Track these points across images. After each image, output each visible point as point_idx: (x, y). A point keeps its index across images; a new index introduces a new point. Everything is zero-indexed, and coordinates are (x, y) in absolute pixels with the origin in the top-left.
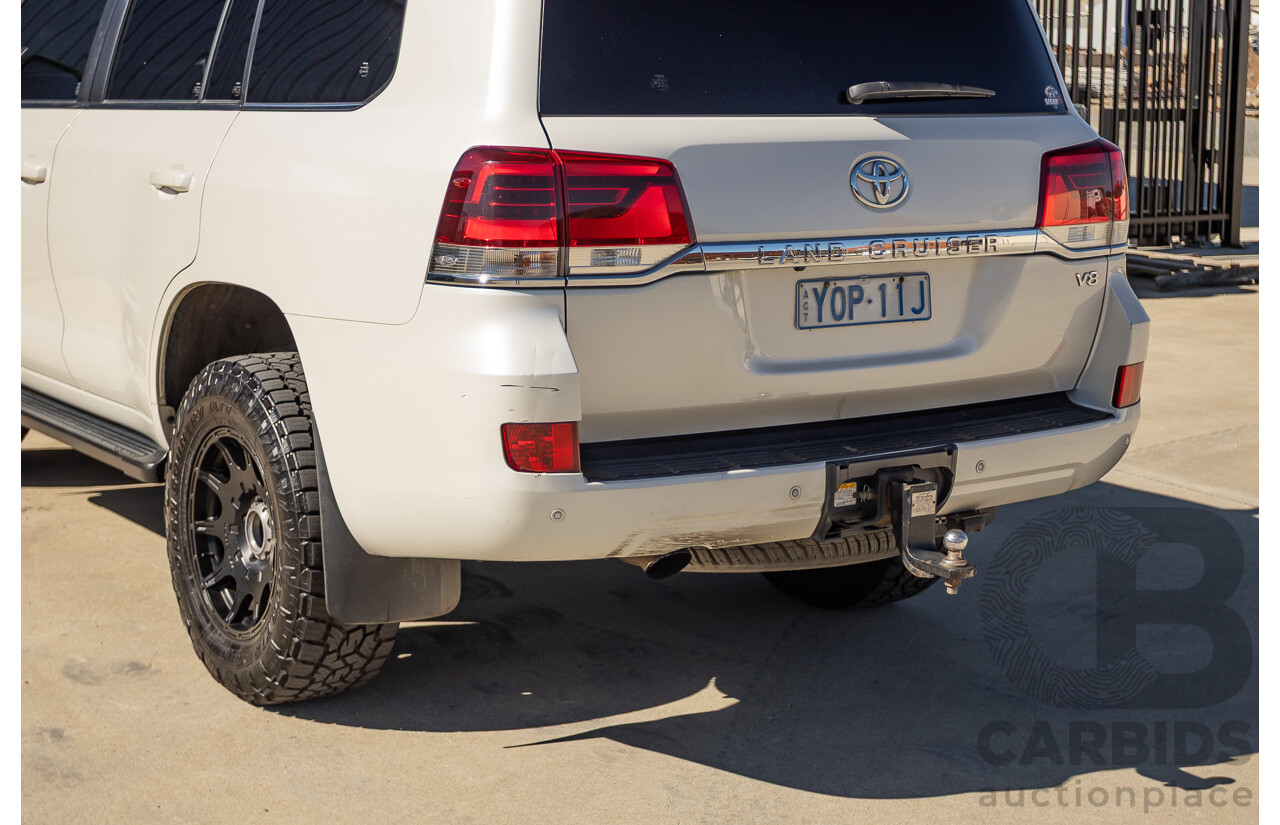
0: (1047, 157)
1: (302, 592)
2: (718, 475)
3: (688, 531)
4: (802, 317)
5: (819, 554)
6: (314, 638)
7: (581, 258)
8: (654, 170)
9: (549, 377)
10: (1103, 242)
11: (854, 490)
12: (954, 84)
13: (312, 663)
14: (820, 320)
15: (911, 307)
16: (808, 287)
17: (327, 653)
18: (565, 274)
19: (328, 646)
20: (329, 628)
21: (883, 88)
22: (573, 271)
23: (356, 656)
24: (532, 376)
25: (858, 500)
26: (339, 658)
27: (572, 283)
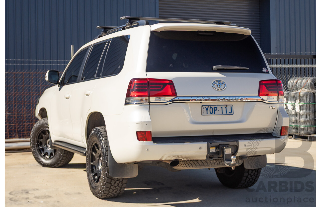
0: (261, 82)
1: (106, 172)
2: (183, 143)
3: (176, 155)
4: (203, 113)
5: (211, 164)
6: (108, 182)
7: (153, 99)
8: (168, 82)
9: (145, 122)
10: (277, 100)
11: (215, 149)
12: (238, 66)
13: (109, 188)
14: (207, 114)
15: (229, 112)
16: (204, 107)
17: (111, 186)
18: (149, 102)
19: (111, 184)
20: (111, 180)
21: (220, 67)
22: (151, 102)
23: (118, 187)
24: (142, 122)
25: (216, 151)
26: (114, 187)
27: (151, 104)
